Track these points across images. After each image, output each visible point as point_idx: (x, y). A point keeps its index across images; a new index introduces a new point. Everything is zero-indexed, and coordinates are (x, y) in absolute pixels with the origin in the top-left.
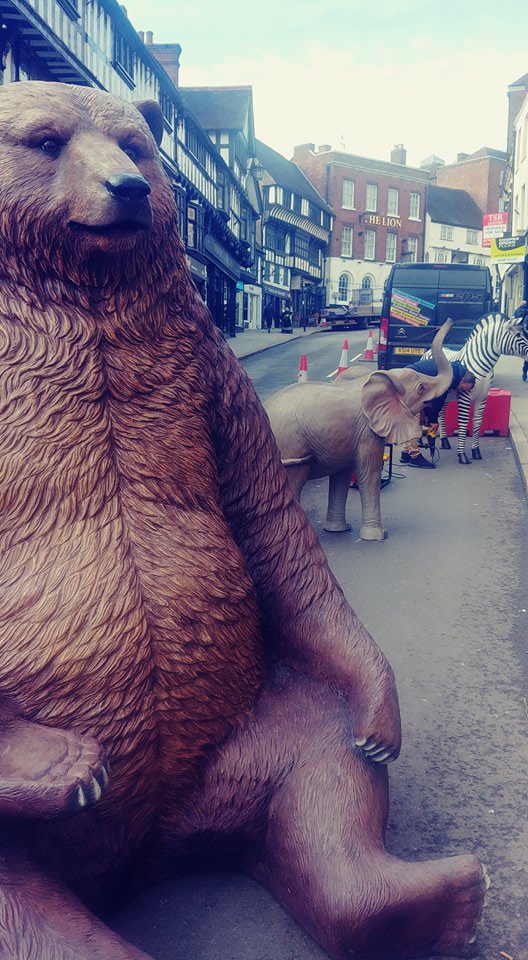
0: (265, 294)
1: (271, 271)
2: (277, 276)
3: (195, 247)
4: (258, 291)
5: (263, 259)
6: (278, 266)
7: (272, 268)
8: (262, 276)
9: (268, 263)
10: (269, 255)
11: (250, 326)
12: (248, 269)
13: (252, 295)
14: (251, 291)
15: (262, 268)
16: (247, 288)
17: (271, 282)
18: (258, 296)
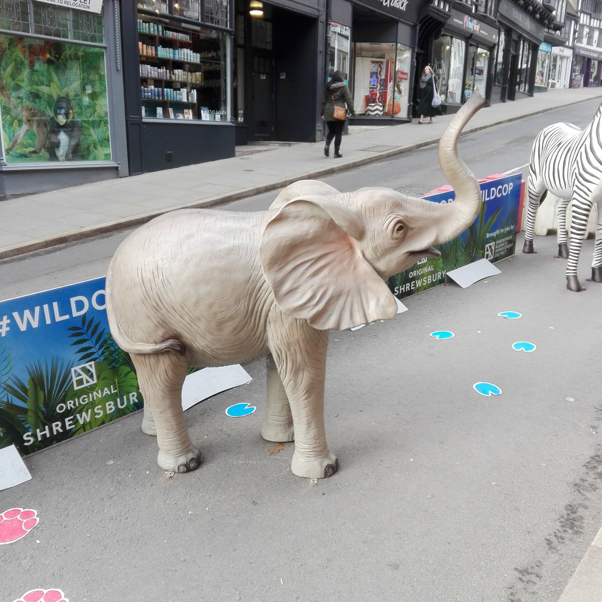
0: (576, 56)
1: (585, 33)
2: (590, 38)
3: (486, 12)
4: (568, 53)
5: (577, 22)
6: (592, 29)
7: (586, 30)
8: (574, 39)
9: (582, 26)
10: (584, 19)
11: (557, 86)
12: (558, 32)
13: (562, 58)
14: (561, 53)
15: (575, 32)
16: (556, 50)
17: (584, 44)
18: (568, 58)
